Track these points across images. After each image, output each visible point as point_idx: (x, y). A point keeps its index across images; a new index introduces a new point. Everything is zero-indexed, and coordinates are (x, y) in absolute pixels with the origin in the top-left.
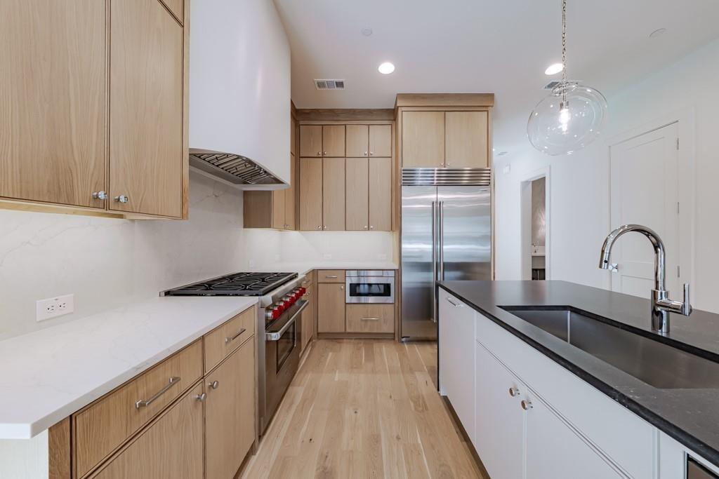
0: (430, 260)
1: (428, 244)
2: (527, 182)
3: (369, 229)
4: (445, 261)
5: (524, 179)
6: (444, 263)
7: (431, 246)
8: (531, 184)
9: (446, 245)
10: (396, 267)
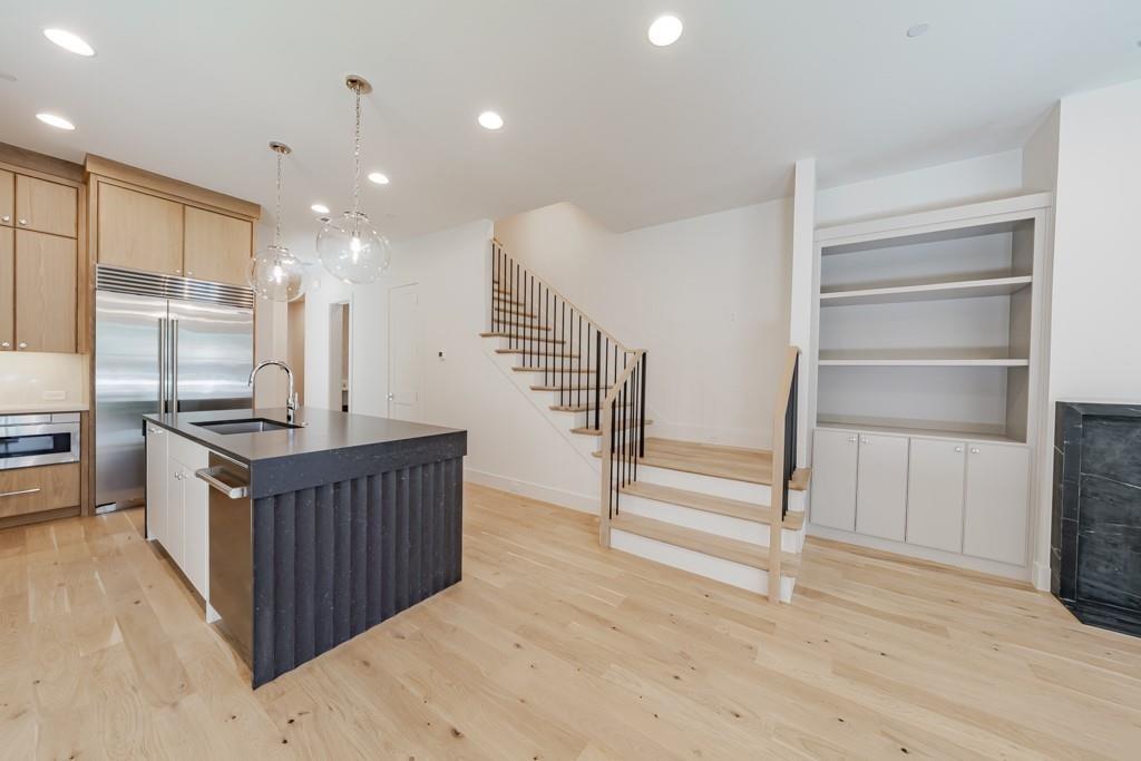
0: (156, 399)
1: (152, 378)
2: (337, 305)
3: (15, 349)
4: (180, 398)
5: (335, 300)
6: (179, 402)
7: (156, 383)
8: (341, 309)
9: (183, 379)
10: (86, 407)
